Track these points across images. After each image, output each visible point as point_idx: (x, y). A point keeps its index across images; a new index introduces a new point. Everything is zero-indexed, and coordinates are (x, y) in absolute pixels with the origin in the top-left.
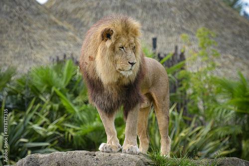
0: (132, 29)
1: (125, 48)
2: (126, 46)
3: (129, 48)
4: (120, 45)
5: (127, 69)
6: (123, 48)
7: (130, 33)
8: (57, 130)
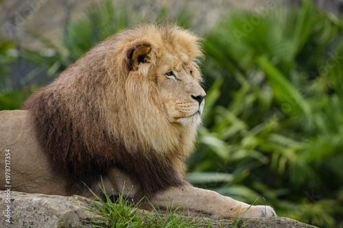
0: (179, 40)
1: (175, 73)
2: (177, 68)
3: (183, 71)
4: (165, 68)
5: (192, 112)
6: (171, 73)
7: (178, 47)
8: (257, 149)
